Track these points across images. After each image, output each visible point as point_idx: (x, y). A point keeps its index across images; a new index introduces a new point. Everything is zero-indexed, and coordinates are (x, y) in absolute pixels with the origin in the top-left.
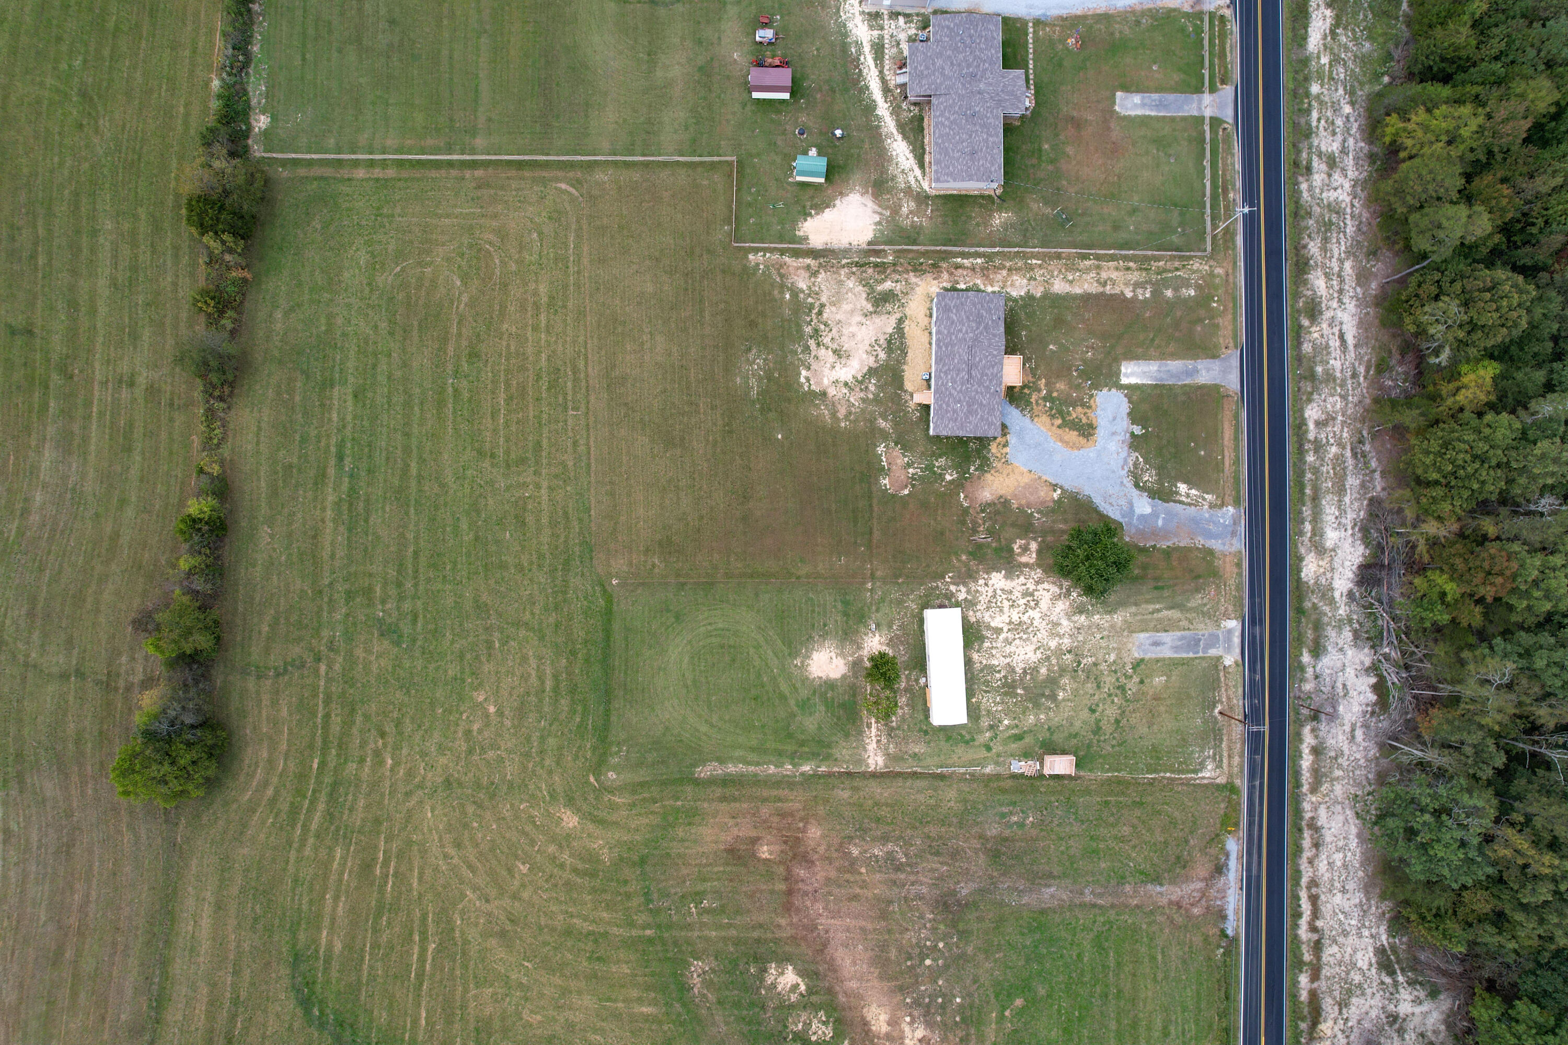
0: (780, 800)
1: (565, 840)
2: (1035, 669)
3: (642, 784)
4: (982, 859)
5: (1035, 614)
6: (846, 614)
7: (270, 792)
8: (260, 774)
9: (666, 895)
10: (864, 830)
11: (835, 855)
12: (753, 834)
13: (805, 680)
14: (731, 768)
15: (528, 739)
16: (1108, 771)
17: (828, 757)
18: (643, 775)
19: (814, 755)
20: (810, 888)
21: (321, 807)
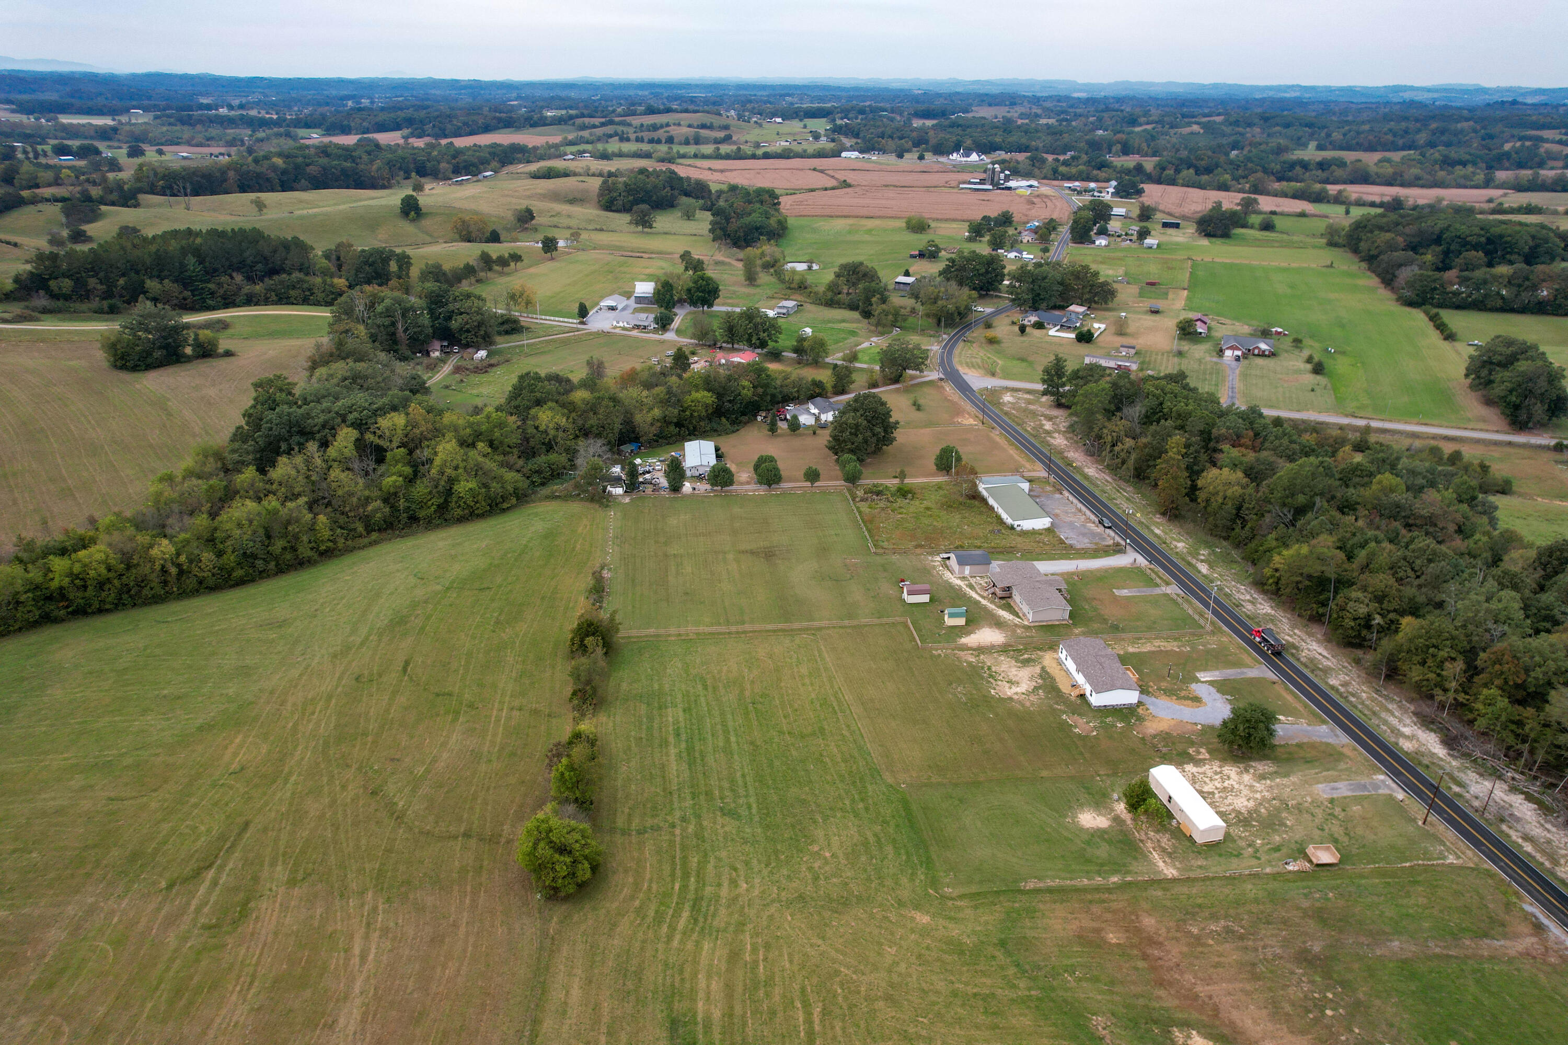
0: (1104, 901)
1: (925, 932)
2: (1256, 811)
3: (979, 894)
4: (1311, 922)
5: (1231, 782)
6: (1089, 794)
7: (637, 903)
8: (626, 891)
9: (1039, 968)
10: (1194, 915)
11: (1178, 935)
12: (1095, 925)
13: (1082, 829)
14: (1050, 883)
15: (865, 870)
16: (1368, 863)
17: (1128, 872)
18: (974, 889)
19: (1115, 872)
20: (1171, 964)
21: (686, 914)
